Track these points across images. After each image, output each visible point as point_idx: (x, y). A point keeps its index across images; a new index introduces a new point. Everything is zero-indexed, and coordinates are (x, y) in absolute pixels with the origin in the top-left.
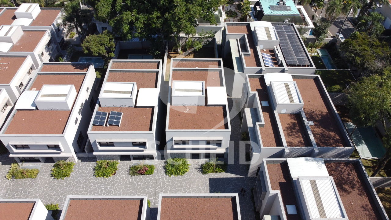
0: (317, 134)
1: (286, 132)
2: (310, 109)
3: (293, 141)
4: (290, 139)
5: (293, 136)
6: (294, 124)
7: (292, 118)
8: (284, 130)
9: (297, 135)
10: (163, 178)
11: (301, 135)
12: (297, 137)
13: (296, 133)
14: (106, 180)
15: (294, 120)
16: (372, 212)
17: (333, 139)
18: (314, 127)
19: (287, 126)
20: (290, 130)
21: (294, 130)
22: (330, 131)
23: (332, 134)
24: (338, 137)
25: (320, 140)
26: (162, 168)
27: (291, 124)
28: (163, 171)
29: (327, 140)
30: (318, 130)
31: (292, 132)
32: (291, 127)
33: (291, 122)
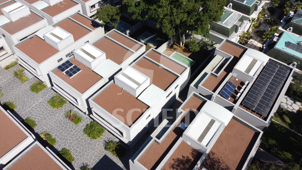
2: (219, 158)
6: (188, 160)
7: (193, 154)
10: (79, 132)
13: (181, 168)
14: (51, 109)
15: (193, 157)
19: (181, 157)
20: (180, 163)
21: (181, 166)
26: (86, 125)
27: (185, 159)
31: (179, 165)
32: (183, 160)
33: (187, 157)
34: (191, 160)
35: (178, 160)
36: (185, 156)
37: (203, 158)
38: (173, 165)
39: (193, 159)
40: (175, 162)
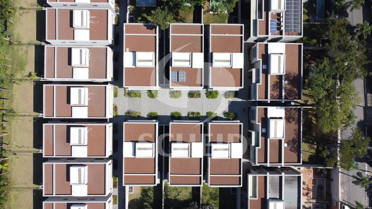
0: (287, 90)
1: (271, 88)
2: (289, 71)
3: (274, 94)
4: (273, 93)
5: (274, 91)
6: (277, 82)
7: (277, 78)
8: (271, 87)
9: (276, 90)
10: (205, 100)
11: (279, 90)
12: (276, 91)
13: (276, 88)
14: (177, 100)
15: (278, 79)
16: (297, 132)
17: (294, 93)
18: (287, 85)
19: (273, 83)
20: (274, 86)
21: (276, 87)
22: (294, 88)
23: (295, 89)
24: (297, 92)
25: (288, 94)
26: (205, 94)
27: (276, 83)
28: (205, 96)
29: (291, 94)
30: (289, 87)
31: (275, 88)
32: (275, 84)
33: (276, 81)
34: (278, 81)
35: (273, 85)
36: (275, 81)
37: (284, 78)
38: (272, 89)
39: (279, 81)
40: (272, 87)
